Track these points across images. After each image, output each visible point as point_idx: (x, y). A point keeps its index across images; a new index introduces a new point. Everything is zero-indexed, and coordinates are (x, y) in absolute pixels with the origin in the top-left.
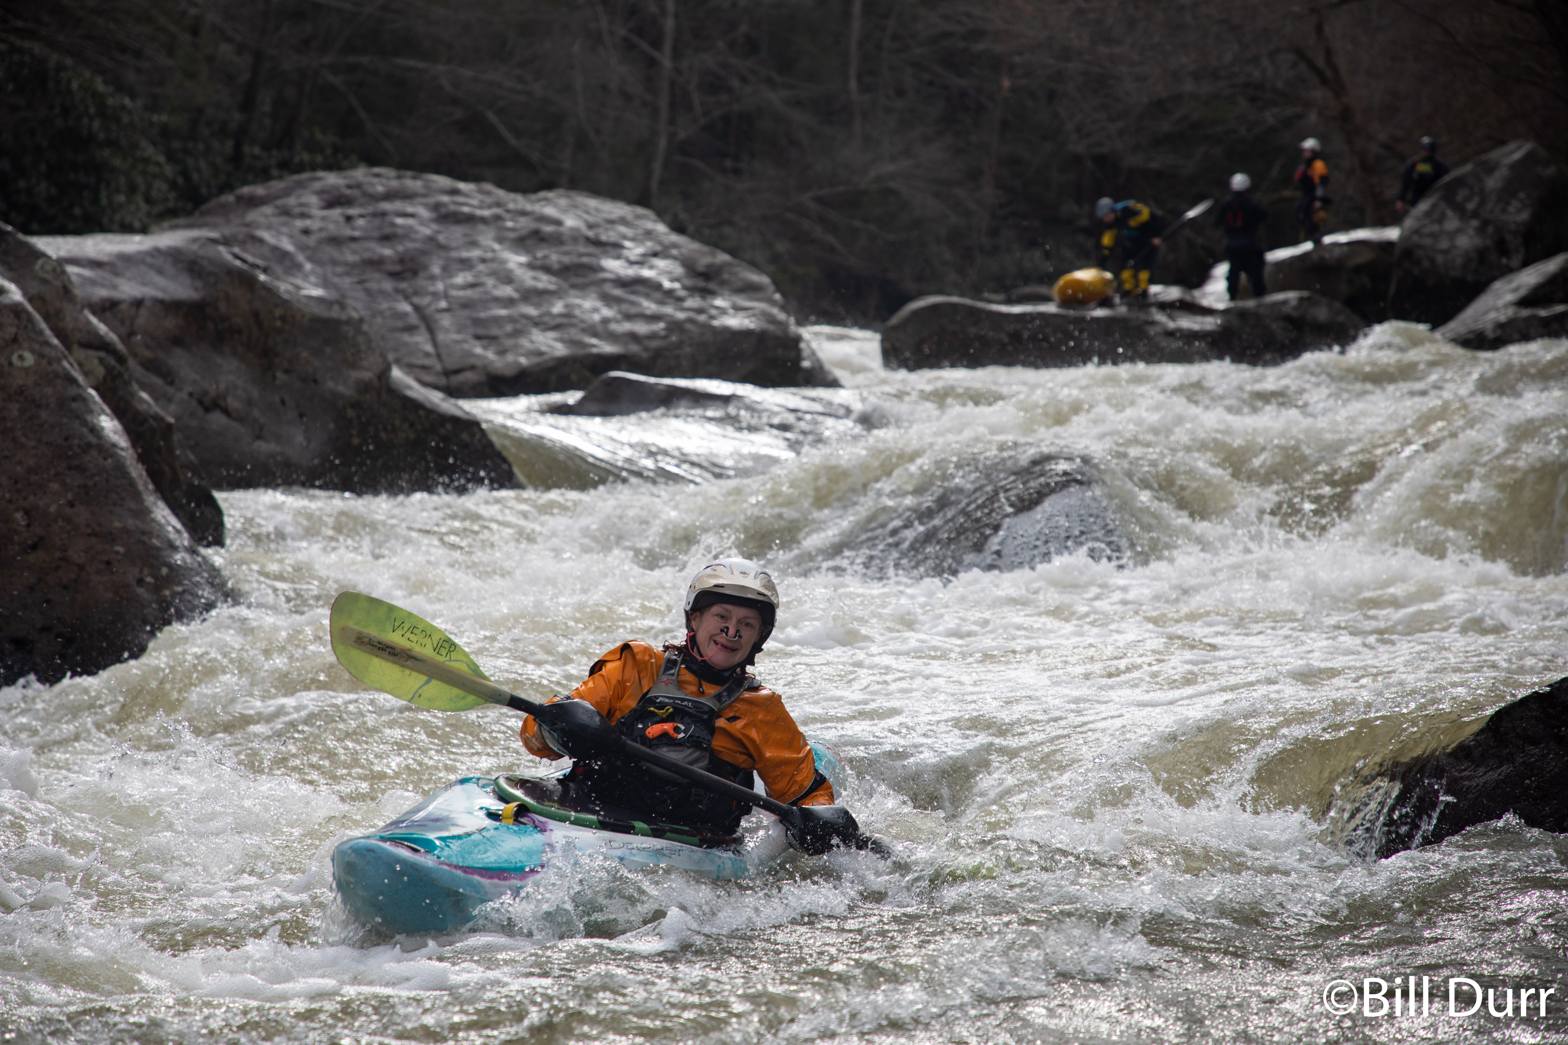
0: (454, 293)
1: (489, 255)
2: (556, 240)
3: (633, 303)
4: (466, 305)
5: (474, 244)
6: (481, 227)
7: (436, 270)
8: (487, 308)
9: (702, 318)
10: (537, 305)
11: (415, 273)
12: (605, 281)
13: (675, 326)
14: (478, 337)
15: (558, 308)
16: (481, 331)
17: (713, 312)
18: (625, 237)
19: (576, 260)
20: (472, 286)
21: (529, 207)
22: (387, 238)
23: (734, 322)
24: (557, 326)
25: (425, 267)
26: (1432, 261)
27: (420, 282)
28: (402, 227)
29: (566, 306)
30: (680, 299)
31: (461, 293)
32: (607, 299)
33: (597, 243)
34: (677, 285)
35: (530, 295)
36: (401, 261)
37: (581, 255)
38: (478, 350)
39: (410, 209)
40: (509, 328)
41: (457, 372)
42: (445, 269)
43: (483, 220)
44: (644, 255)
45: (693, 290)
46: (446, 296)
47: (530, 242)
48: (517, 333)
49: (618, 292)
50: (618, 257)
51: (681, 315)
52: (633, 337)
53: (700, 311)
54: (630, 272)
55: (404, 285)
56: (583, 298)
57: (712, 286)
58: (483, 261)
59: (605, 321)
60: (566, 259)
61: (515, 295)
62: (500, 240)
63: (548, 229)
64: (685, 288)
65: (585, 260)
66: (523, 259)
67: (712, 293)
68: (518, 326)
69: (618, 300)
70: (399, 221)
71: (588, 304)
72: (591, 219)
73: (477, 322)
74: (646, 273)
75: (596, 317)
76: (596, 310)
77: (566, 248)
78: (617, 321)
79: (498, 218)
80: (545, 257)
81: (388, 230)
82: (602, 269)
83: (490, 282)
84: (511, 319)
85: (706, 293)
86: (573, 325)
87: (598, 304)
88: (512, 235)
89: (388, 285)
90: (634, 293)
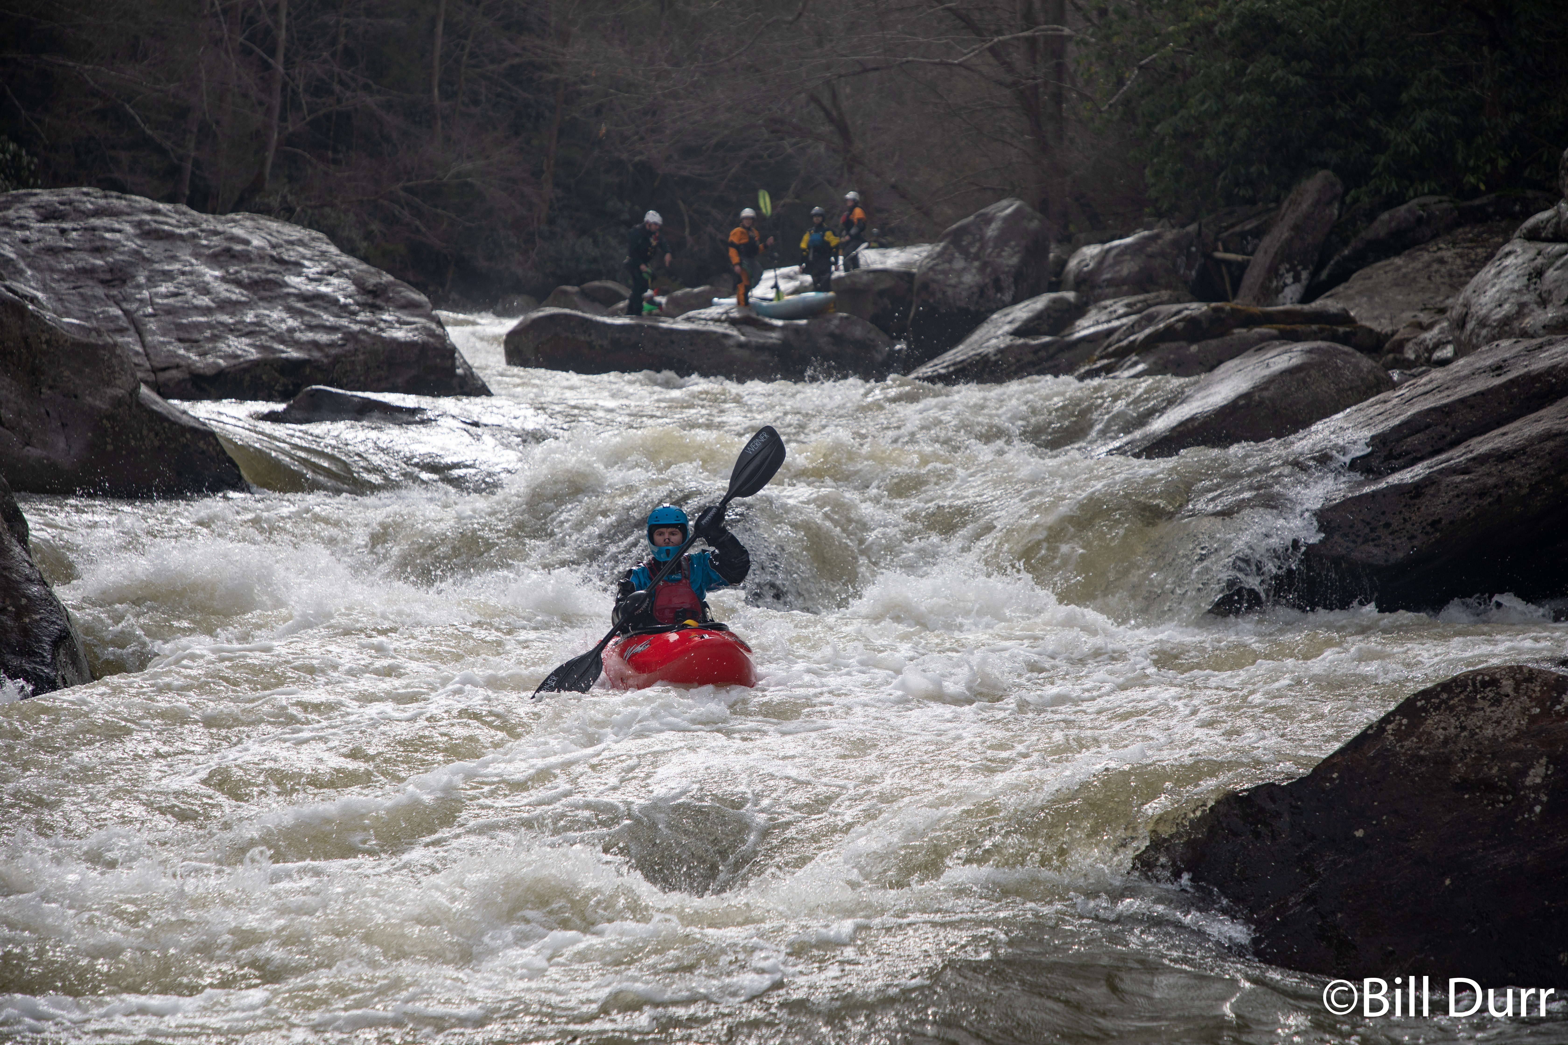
0: (159, 301)
1: (187, 269)
2: (245, 258)
3: (314, 316)
4: (170, 311)
5: (174, 258)
6: (179, 243)
7: (142, 280)
8: (188, 316)
9: (373, 330)
10: (232, 314)
11: (124, 282)
12: (289, 294)
13: (350, 336)
14: (180, 340)
15: (250, 317)
16: (183, 335)
17: (382, 325)
18: (304, 258)
19: (264, 276)
20: (175, 295)
21: (220, 228)
22: (97, 250)
23: (400, 334)
24: (250, 332)
25: (133, 277)
26: (944, 293)
27: (129, 290)
28: (111, 241)
29: (256, 316)
30: (355, 313)
31: (165, 301)
32: (290, 310)
33: (281, 261)
34: (350, 301)
35: (225, 305)
36: (111, 270)
37: (268, 272)
38: (182, 352)
39: (116, 226)
40: (208, 333)
41: (164, 369)
42: (149, 279)
43: (181, 237)
44: (321, 273)
45: (364, 306)
46: (152, 304)
47: (222, 259)
48: (215, 338)
49: (300, 305)
50: (299, 275)
51: (355, 327)
52: (315, 344)
53: (371, 324)
54: (310, 287)
55: (115, 292)
56: (271, 309)
57: (379, 302)
58: (183, 273)
59: (291, 330)
60: (255, 275)
61: (212, 305)
62: (197, 256)
63: (239, 247)
64: (358, 304)
65: (271, 276)
66: (217, 273)
67: (381, 309)
68: (216, 332)
69: (301, 313)
70: (108, 235)
71: (275, 315)
72: (274, 240)
73: (180, 327)
74: (323, 289)
75: (284, 326)
76: (283, 321)
77: (255, 265)
78: (301, 331)
79: (194, 236)
80: (237, 272)
81: (99, 243)
82: (287, 285)
83: (190, 292)
84: (209, 326)
85: (374, 308)
86: (264, 333)
87: (284, 315)
88: (207, 252)
89: (100, 291)
90: (314, 306)
